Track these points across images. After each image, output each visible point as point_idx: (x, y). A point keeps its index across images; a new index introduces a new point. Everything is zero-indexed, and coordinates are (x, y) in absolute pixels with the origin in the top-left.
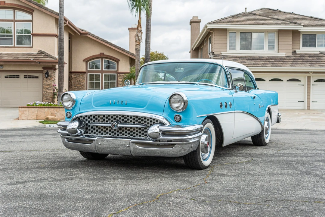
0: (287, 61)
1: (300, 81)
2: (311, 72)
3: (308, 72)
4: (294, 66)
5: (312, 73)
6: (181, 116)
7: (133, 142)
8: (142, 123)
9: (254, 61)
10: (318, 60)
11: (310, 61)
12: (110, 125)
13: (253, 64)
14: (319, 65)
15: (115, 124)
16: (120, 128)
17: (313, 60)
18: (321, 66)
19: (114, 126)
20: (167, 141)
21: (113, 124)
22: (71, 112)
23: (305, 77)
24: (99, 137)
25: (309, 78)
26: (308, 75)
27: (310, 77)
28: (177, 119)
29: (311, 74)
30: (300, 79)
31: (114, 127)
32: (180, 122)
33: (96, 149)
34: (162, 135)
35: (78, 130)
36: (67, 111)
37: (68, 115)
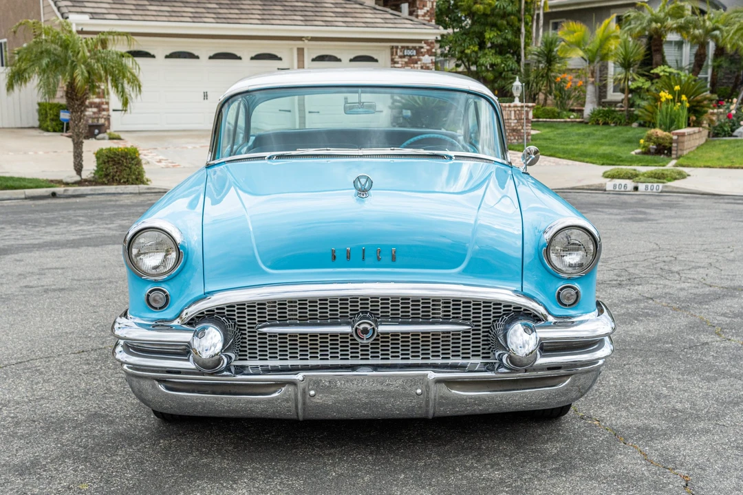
0: (248, 9)
1: (280, 59)
2: (307, 38)
3: (300, 39)
4: (268, 22)
5: (309, 40)
7: (438, 381)
8: (454, 317)
9: (169, 6)
10: (316, 7)
11: (301, 11)
12: (348, 329)
13: (167, 14)
14: (322, 21)
15: (369, 327)
16: (385, 335)
17: (306, 6)
18: (328, 24)
19: (365, 331)
21: (361, 327)
22: (164, 287)
23: (291, 49)
25: (301, 51)
26: (299, 44)
27: (303, 49)
28: (567, 299)
29: (306, 41)
30: (279, 56)
31: (365, 336)
32: (574, 306)
33: (299, 411)
34: (541, 354)
35: (224, 357)
36: (149, 287)
37: (155, 300)
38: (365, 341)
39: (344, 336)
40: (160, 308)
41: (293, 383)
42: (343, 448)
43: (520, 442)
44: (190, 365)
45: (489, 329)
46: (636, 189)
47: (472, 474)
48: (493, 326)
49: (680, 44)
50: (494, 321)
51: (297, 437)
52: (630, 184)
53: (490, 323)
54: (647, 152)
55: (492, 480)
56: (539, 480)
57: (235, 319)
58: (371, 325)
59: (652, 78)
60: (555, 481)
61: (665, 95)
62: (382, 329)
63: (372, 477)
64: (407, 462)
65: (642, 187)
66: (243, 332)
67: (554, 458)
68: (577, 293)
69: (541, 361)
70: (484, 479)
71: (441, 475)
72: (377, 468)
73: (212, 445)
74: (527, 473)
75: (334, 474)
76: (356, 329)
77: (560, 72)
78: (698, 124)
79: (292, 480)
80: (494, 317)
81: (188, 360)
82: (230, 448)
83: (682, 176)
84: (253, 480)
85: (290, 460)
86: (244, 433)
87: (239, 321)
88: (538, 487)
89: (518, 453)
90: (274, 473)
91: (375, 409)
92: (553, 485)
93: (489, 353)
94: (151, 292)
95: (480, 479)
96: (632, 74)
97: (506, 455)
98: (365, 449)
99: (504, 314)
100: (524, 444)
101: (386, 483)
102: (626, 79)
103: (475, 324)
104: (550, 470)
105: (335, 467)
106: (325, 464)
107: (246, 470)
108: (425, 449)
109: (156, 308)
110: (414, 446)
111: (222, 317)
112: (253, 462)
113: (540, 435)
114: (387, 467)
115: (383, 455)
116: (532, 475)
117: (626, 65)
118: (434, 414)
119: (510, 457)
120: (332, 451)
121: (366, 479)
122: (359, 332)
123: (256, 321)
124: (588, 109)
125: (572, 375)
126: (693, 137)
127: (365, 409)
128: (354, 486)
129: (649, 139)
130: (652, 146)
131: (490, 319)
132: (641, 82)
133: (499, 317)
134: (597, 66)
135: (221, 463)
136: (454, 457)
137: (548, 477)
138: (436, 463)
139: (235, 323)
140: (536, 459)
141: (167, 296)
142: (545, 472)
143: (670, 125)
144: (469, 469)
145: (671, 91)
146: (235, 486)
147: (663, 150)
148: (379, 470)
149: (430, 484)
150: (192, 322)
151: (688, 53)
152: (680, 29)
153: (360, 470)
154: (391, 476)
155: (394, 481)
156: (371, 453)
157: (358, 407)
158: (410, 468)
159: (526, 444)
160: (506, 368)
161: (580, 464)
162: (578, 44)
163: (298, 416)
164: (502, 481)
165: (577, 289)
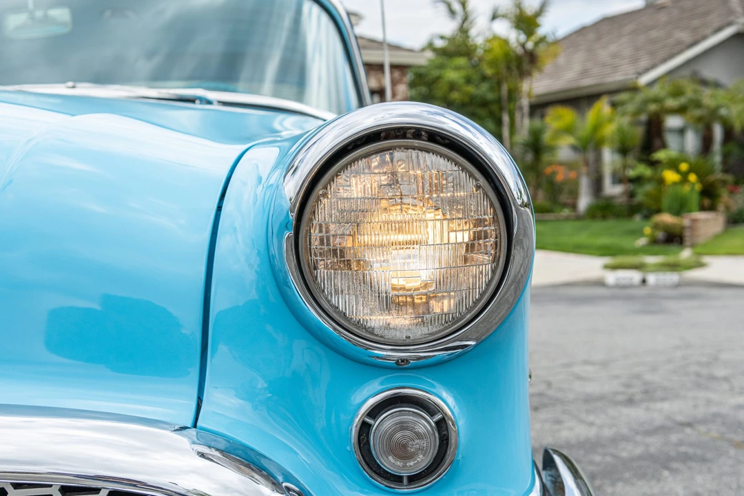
6: (446, 400)
28: (402, 452)
32: (432, 480)
46: (644, 281)
49: (681, 132)
52: (635, 276)
54: (654, 242)
59: (654, 164)
61: (670, 176)
65: (652, 279)
77: (550, 164)
78: (712, 208)
83: (700, 265)
96: (631, 160)
102: (625, 167)
117: (623, 151)
124: (584, 202)
126: (709, 223)
129: (656, 227)
130: (660, 235)
132: (643, 170)
134: (591, 156)
143: (680, 208)
145: (678, 171)
147: (674, 238)
151: (691, 142)
152: (681, 110)
162: (569, 130)
165: (439, 410)
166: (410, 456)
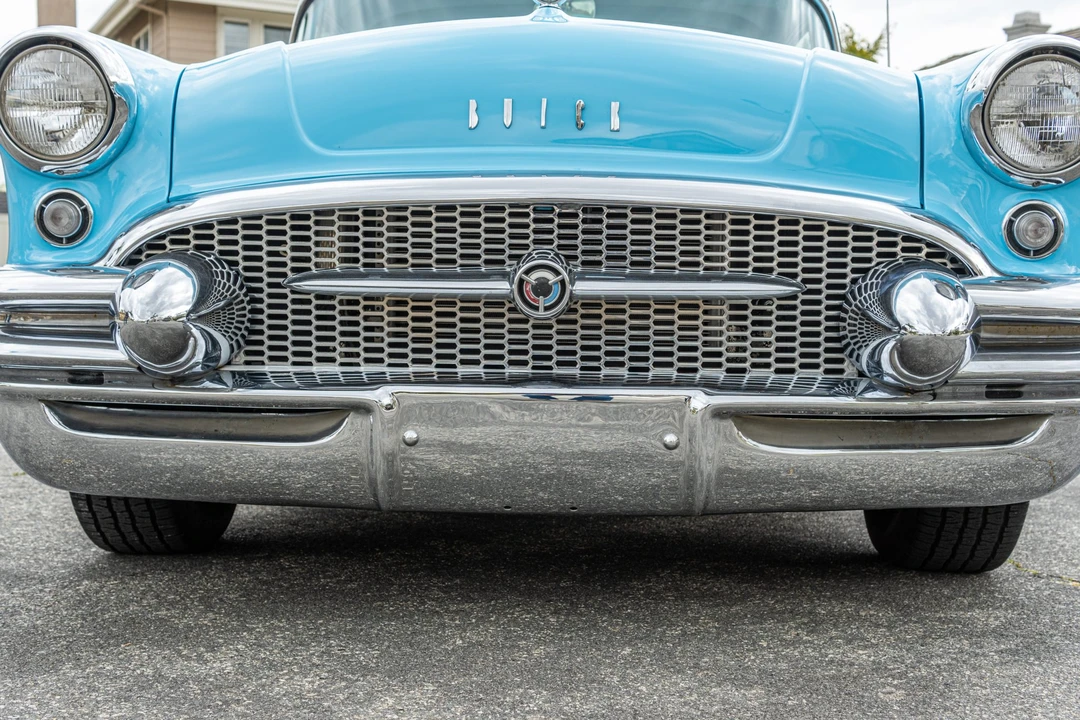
6: (1059, 210)
7: (720, 413)
8: (756, 270)
12: (502, 287)
15: (551, 277)
16: (591, 303)
19: (542, 288)
20: (990, 395)
21: (533, 277)
22: (80, 191)
24: (404, 380)
31: (542, 302)
32: (1046, 255)
33: (379, 487)
34: (973, 352)
35: (194, 330)
36: (45, 187)
37: (55, 218)
38: (541, 313)
39: (495, 302)
40: (70, 240)
41: (364, 409)
42: (493, 603)
43: (908, 606)
44: (117, 354)
45: (841, 300)
47: (801, 653)
48: (852, 292)
50: (854, 281)
51: (393, 585)
53: (843, 286)
55: (852, 664)
56: (974, 668)
57: (236, 263)
58: (557, 273)
60: (1015, 671)
62: (583, 287)
63: (551, 649)
64: (639, 628)
66: (257, 295)
67: (1000, 634)
68: (1056, 221)
69: (974, 367)
70: (832, 661)
71: (724, 652)
72: (566, 636)
73: (194, 591)
74: (938, 656)
75: (459, 642)
76: (521, 281)
79: (352, 650)
80: (854, 271)
81: (114, 347)
82: (232, 596)
84: (260, 646)
85: (362, 617)
86: (275, 575)
87: (246, 269)
88: (974, 681)
89: (905, 623)
90: (314, 638)
91: (567, 489)
92: (1016, 679)
93: (841, 361)
94: (47, 202)
95: (821, 662)
97: (878, 626)
98: (543, 606)
99: (878, 264)
100: (917, 609)
101: (585, 661)
103: (809, 286)
104: (996, 652)
105: (465, 631)
106: (443, 626)
107: (250, 631)
108: (684, 611)
109: (59, 240)
110: (657, 604)
111: (209, 255)
112: (274, 615)
113: (949, 598)
114: (590, 635)
115: (581, 614)
116: (953, 659)
118: (706, 504)
119: (889, 628)
120: (466, 606)
121: (535, 653)
122: (527, 288)
123: (286, 270)
125: (1047, 415)
127: (544, 489)
128: (504, 663)
131: (844, 276)
133: (866, 271)
135: (197, 618)
136: (753, 623)
137: (995, 665)
138: (709, 632)
139: (238, 273)
140: (953, 633)
141: (85, 211)
142: (984, 655)
144: (793, 643)
146: (207, 656)
148: (571, 639)
149: (696, 666)
150: (132, 261)
153: (527, 638)
154: (599, 650)
155: (606, 657)
156: (556, 612)
157: (529, 484)
158: (646, 638)
159: (922, 609)
160: (886, 387)
161: (1067, 645)
163: (375, 495)
164: (878, 668)
165: (1055, 214)
166: (1040, 237)
